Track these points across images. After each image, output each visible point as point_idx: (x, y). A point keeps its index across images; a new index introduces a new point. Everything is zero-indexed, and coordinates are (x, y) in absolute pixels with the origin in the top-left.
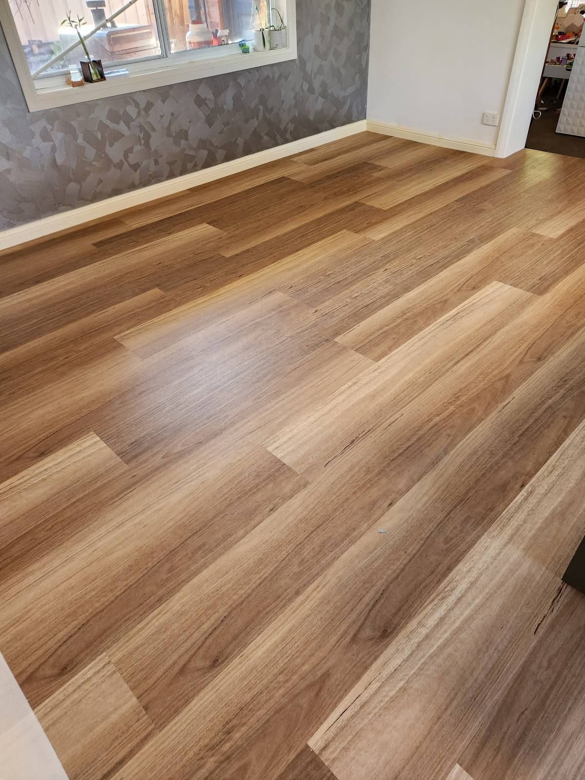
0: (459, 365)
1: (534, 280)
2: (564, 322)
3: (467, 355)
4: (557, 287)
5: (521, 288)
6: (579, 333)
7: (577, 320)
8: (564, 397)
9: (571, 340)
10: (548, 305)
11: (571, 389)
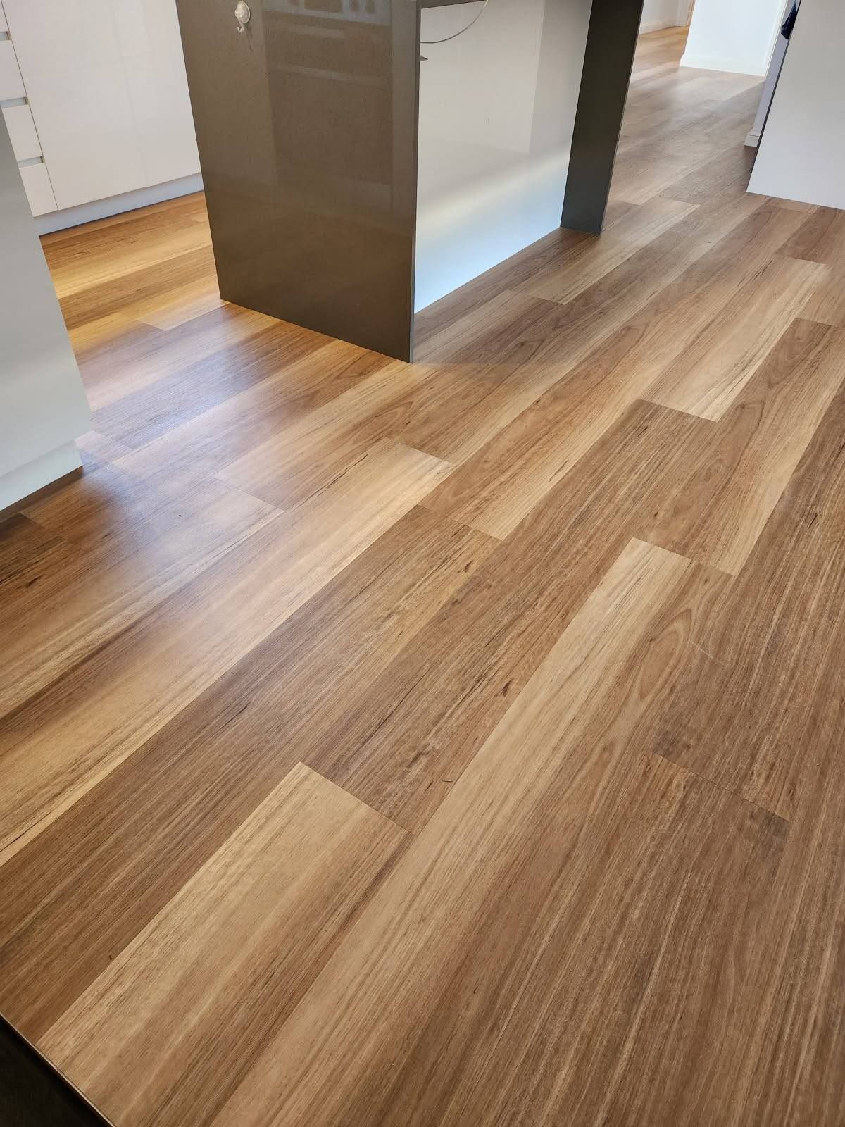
0: (709, 321)
1: (654, 426)
2: (605, 366)
3: (706, 328)
4: (618, 415)
5: (672, 411)
6: (586, 355)
7: (589, 369)
8: (603, 302)
9: (596, 347)
10: (627, 387)
11: (595, 308)
